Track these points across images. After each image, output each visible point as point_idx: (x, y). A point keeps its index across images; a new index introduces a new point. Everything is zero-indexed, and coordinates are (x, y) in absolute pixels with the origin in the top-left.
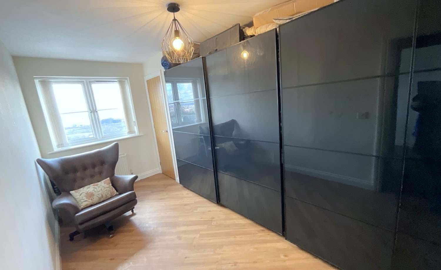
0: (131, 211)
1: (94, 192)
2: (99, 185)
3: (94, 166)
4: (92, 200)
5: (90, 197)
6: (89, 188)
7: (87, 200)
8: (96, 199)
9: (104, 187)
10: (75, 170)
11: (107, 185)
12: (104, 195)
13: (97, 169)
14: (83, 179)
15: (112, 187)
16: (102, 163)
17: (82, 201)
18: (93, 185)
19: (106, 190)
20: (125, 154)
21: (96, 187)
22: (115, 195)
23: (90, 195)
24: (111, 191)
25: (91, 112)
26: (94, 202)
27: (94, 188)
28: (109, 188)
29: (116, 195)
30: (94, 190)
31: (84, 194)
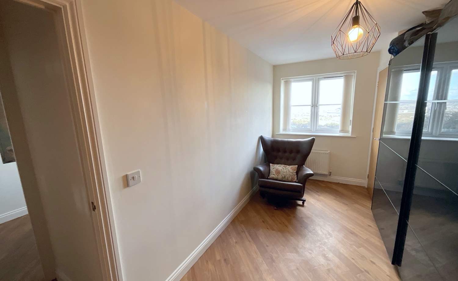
0: (302, 202)
1: (281, 170)
2: (286, 168)
3: (291, 152)
4: (277, 176)
5: (277, 173)
6: (280, 166)
7: (275, 174)
8: (280, 177)
9: (289, 171)
10: (278, 151)
11: (292, 171)
12: (286, 177)
13: (292, 155)
14: (281, 158)
15: (295, 174)
16: (298, 152)
17: (272, 173)
18: (283, 166)
19: (289, 174)
20: (329, 151)
21: (284, 168)
22: (294, 181)
23: (278, 172)
24: (293, 176)
25: (312, 107)
26: (278, 178)
27: (283, 168)
28: (292, 173)
29: (296, 182)
30: (282, 169)
31: (275, 169)
